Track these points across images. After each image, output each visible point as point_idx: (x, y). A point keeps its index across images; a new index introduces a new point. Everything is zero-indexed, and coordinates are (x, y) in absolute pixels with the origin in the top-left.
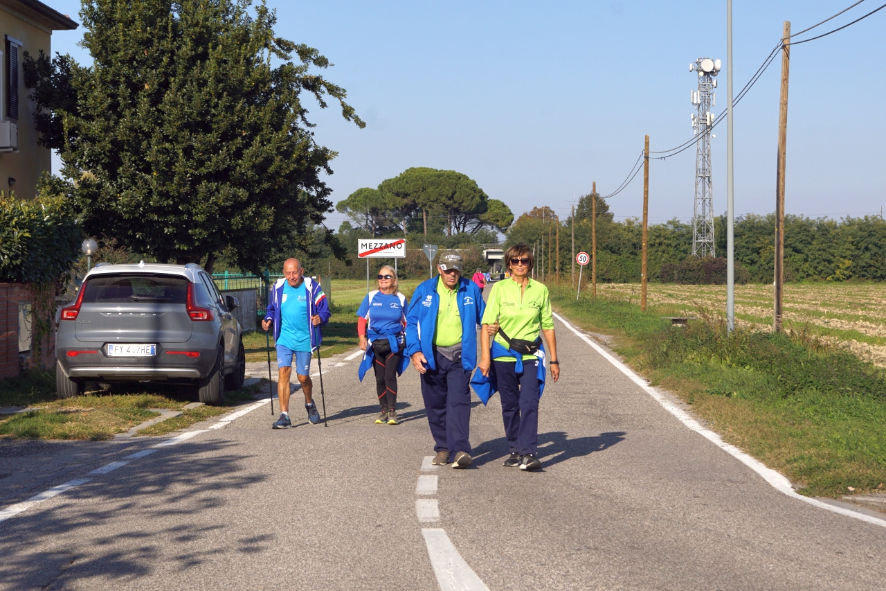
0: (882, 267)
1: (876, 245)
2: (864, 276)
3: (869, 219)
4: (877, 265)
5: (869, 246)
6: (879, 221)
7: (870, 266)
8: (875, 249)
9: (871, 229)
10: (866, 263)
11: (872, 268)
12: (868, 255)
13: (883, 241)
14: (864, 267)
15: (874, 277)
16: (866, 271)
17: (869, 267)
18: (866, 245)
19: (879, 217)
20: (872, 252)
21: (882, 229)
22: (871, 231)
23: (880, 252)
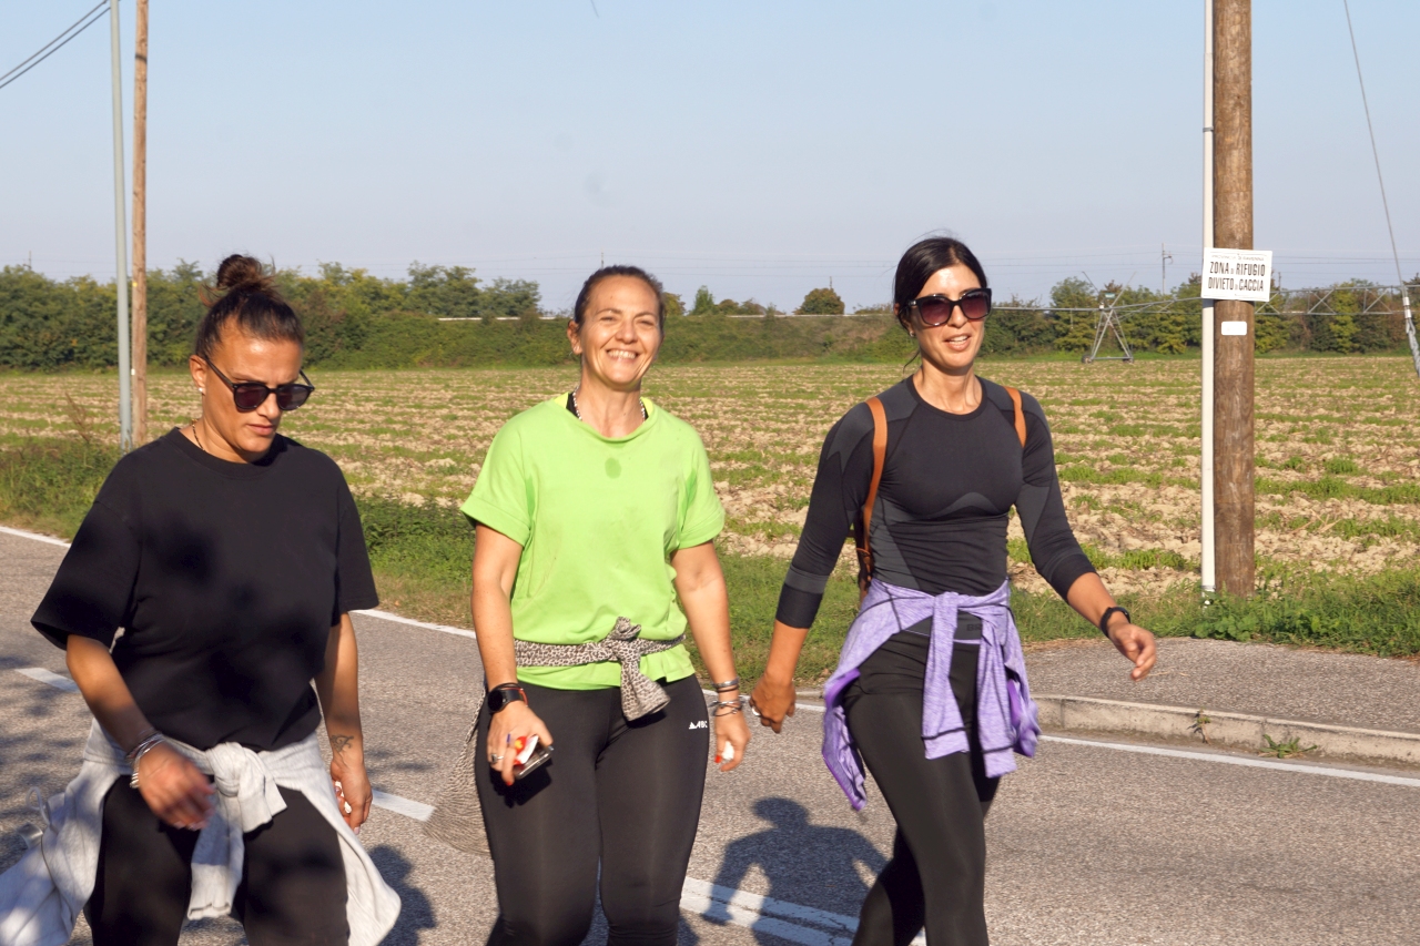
0: (35, 348)
1: (26, 313)
2: (6, 362)
3: (12, 272)
4: (27, 344)
5: (15, 315)
6: (26, 273)
7: (17, 347)
8: (24, 320)
9: (15, 287)
10: (10, 342)
11: (19, 351)
12: (12, 328)
13: (36, 307)
14: (6, 348)
15: (24, 364)
16: (9, 354)
17: (13, 349)
18: (8, 313)
19: (26, 268)
20: (18, 324)
21: (33, 287)
22: (16, 291)
23: (31, 325)
